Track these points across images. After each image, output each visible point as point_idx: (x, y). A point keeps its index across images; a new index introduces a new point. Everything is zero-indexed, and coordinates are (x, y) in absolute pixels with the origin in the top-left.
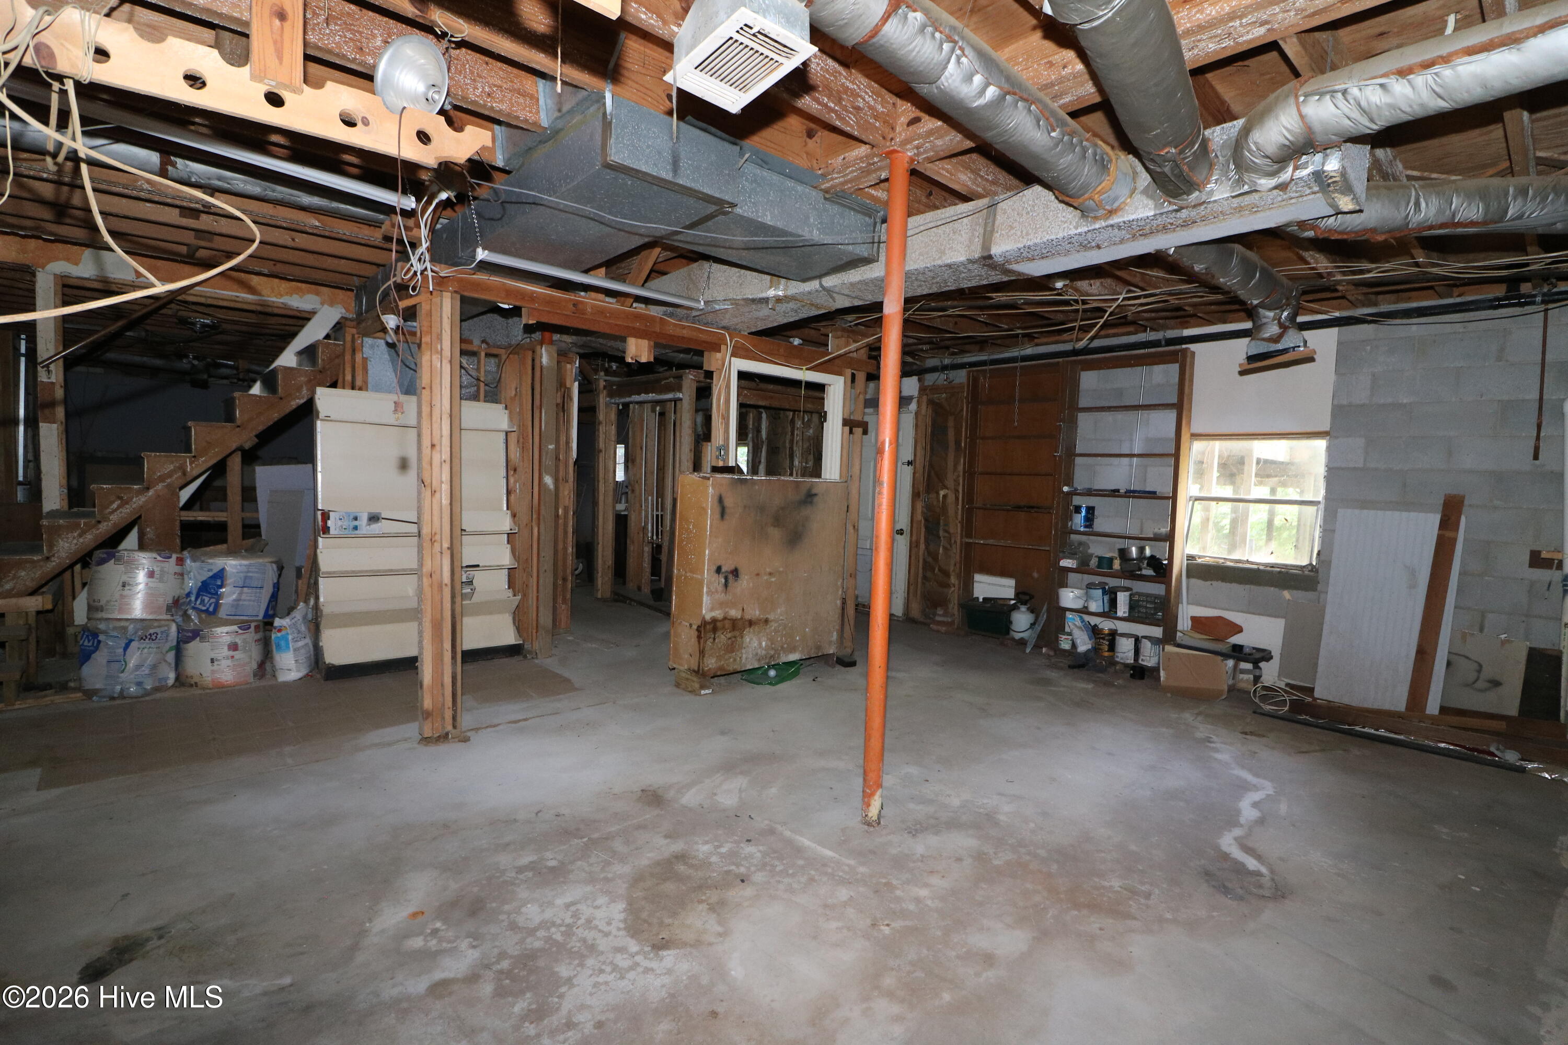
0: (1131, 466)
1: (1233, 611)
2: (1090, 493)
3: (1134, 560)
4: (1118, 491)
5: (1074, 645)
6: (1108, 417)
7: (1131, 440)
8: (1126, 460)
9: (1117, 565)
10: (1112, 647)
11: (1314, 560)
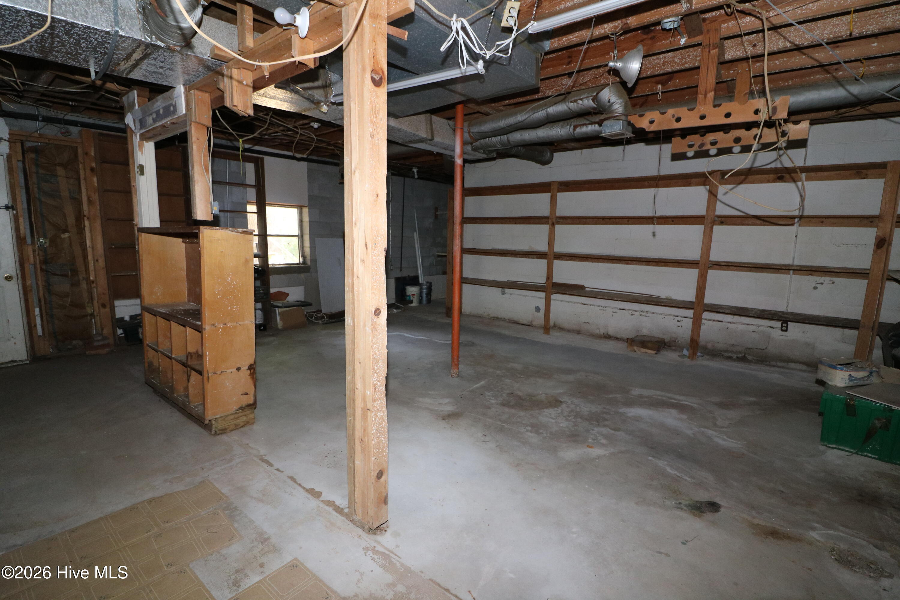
1: (284, 287)
11: (301, 260)
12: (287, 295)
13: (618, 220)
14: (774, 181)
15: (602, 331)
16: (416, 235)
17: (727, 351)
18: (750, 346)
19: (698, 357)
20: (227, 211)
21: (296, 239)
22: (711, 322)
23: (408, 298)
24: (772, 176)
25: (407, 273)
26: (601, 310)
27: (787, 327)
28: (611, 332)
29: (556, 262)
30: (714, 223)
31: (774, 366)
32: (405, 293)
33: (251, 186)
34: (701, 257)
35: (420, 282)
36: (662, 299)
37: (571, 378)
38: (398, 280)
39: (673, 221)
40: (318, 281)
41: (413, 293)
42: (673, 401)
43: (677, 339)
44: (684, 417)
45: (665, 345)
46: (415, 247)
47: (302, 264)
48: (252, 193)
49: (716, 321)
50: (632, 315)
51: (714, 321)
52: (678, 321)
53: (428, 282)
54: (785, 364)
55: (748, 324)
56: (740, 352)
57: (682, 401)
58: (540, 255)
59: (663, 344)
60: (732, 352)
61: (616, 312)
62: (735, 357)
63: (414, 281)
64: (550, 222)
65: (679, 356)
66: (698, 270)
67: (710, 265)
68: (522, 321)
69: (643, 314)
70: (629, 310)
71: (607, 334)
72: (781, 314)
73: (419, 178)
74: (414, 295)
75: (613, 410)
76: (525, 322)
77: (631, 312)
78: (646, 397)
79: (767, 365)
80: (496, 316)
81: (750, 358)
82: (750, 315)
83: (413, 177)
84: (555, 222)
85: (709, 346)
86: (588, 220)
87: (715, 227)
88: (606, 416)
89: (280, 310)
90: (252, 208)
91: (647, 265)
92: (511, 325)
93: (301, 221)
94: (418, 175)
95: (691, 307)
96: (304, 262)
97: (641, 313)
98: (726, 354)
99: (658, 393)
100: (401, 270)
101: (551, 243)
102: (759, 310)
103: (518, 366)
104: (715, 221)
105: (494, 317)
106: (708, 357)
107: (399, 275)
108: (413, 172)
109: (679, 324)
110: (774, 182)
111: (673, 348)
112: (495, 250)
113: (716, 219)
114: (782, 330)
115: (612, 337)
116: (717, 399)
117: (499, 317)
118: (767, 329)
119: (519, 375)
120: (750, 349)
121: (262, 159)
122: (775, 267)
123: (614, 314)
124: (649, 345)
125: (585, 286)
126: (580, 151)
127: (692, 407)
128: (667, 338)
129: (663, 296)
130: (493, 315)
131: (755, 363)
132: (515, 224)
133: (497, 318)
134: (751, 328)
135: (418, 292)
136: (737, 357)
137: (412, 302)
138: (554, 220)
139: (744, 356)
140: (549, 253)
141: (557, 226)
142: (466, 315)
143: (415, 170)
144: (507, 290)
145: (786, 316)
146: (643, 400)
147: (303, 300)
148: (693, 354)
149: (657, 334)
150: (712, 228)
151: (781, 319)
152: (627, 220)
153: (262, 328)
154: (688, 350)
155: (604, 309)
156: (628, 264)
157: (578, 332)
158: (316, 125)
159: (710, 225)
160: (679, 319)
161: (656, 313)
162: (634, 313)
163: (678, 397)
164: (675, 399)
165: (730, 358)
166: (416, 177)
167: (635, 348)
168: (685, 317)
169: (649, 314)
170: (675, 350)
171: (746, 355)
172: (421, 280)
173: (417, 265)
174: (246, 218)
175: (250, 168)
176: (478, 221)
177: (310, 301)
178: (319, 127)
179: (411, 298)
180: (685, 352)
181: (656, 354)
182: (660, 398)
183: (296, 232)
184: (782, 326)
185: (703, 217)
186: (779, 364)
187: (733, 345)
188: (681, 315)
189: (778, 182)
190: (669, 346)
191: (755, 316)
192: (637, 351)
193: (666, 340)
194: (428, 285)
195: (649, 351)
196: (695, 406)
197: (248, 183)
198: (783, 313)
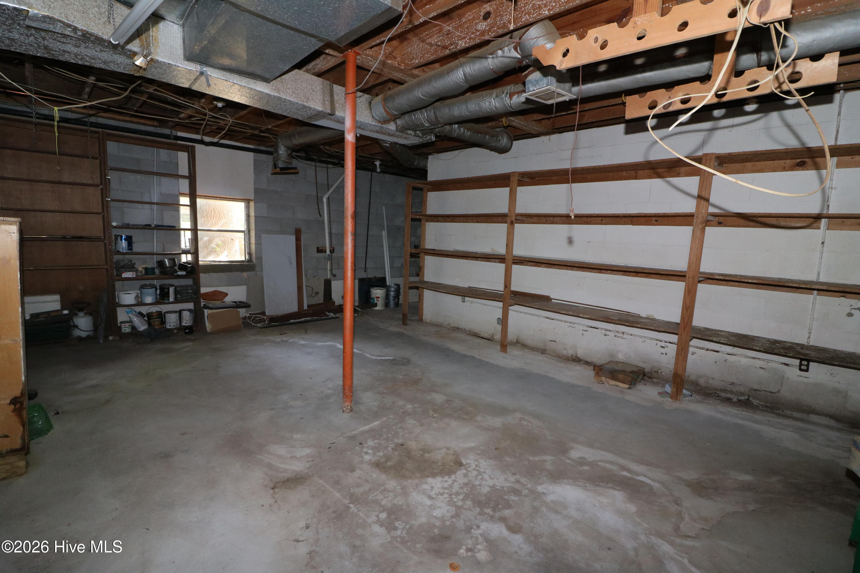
0: (152, 210)
1: (221, 286)
2: (127, 226)
3: (167, 268)
4: (150, 225)
5: (133, 328)
6: (132, 177)
7: (150, 193)
8: (147, 206)
9: (157, 271)
10: (163, 322)
11: (247, 257)
12: (226, 295)
13: (590, 219)
14: (792, 168)
15: (570, 352)
16: (384, 233)
17: (725, 391)
18: (756, 387)
19: (685, 396)
20: (154, 203)
21: (242, 235)
22: (704, 351)
23: (372, 301)
24: (789, 162)
25: (371, 274)
26: (569, 326)
27: (808, 366)
28: (580, 354)
29: (514, 267)
30: (707, 223)
31: (790, 417)
32: (370, 295)
33: (184, 177)
34: (689, 267)
35: (388, 284)
36: (641, 317)
37: (497, 422)
38: (362, 281)
39: (656, 221)
40: (263, 281)
41: (377, 296)
42: (625, 473)
43: (660, 369)
44: (632, 508)
45: (644, 375)
46: (382, 246)
47: (247, 262)
48: (184, 185)
49: (711, 350)
50: (605, 335)
51: (707, 350)
52: (662, 347)
53: (396, 285)
54: (804, 416)
55: (754, 358)
56: (742, 394)
57: (639, 475)
58: (501, 259)
59: (641, 376)
60: (731, 392)
61: (586, 331)
62: (735, 400)
63: (381, 282)
64: (509, 221)
65: (660, 393)
66: (684, 283)
67: (701, 279)
68: (483, 334)
69: (619, 335)
70: (602, 329)
71: (576, 356)
72: (798, 349)
73: (382, 172)
74: (379, 298)
75: (529, 486)
76: (486, 335)
77: (603, 331)
78: (589, 464)
79: (779, 415)
80: (456, 326)
81: (755, 402)
82: (755, 348)
83: (375, 171)
84: (514, 220)
85: (702, 381)
86: (556, 219)
87: (707, 228)
88: (513, 498)
89: (210, 311)
90: (185, 200)
91: (623, 275)
92: (469, 338)
93: (248, 216)
94: (380, 168)
95: (675, 332)
96: (250, 260)
97: (616, 334)
98: (723, 395)
99: (609, 456)
100: (365, 271)
101: (509, 245)
102: (768, 340)
103: (439, 398)
104: (708, 221)
105: (455, 328)
106: (698, 397)
107: (363, 275)
108: (376, 165)
109: (663, 351)
110: (792, 170)
111: (655, 380)
112: (457, 251)
113: (711, 218)
114: (801, 370)
115: (582, 360)
116: (691, 475)
117: (460, 327)
118: (780, 366)
119: (431, 413)
120: (755, 390)
121: (193, 148)
122: (790, 285)
123: (584, 332)
124: (621, 376)
125: (552, 297)
126: (547, 137)
127: (651, 488)
128: (647, 367)
129: (643, 315)
130: (453, 325)
131: (762, 410)
132: (478, 222)
133: (458, 328)
134: (759, 363)
135: (384, 296)
136: (739, 400)
137: (376, 305)
138: (513, 218)
139: (748, 399)
140: (507, 257)
141: (516, 225)
142: (427, 323)
143: (378, 163)
144: (467, 299)
145: (807, 352)
146: (581, 468)
147: (245, 301)
148: (677, 394)
149: (636, 361)
150: (703, 230)
151: (798, 356)
152: (601, 218)
153: (187, 331)
154: (670, 386)
155: (573, 325)
156: (601, 273)
157: (543, 352)
158: (220, 105)
159: (700, 226)
160: (663, 344)
161: (635, 335)
162: (608, 333)
163: (635, 467)
164: (629, 471)
165: (728, 400)
166: (378, 170)
167: (603, 379)
168: (670, 343)
169: (625, 336)
170: (656, 384)
171: (751, 399)
172: (389, 281)
173: (385, 265)
174: (178, 211)
175: (183, 157)
176: (440, 218)
177: (250, 303)
178: (223, 106)
179: (375, 302)
180: (668, 389)
181: (629, 388)
182: (607, 466)
183: (243, 227)
184: (801, 364)
185: (691, 216)
186: (796, 414)
187: (733, 383)
188: (667, 340)
189: (797, 170)
190: (650, 378)
191: (761, 349)
192: (605, 382)
193: (646, 370)
194: (396, 287)
195: (621, 385)
196: (656, 485)
197: (180, 174)
198: (802, 346)
